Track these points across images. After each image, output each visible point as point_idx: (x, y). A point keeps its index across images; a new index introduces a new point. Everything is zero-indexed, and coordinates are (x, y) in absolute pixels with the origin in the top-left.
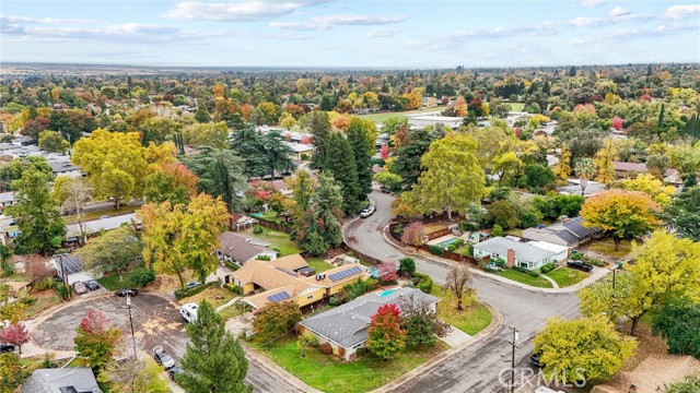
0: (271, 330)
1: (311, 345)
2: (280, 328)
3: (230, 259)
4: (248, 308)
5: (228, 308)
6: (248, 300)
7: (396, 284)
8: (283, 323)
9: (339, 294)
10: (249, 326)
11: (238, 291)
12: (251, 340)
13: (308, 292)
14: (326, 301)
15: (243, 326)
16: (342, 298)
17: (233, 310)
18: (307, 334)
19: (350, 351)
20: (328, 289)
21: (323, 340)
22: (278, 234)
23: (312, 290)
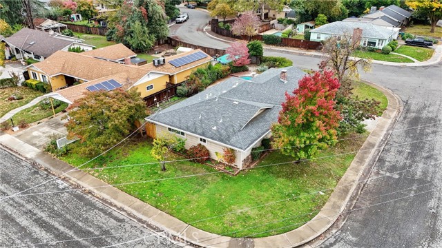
0: (99, 134)
1: (174, 151)
2: (116, 128)
3: (32, 56)
4: (59, 106)
5: (28, 110)
6: (58, 96)
7: (247, 70)
8: (120, 121)
9: (189, 82)
10: (62, 131)
11: (43, 88)
12: (67, 153)
13: (146, 80)
14: (171, 91)
15: (53, 132)
16: (193, 86)
17: (37, 112)
18: (160, 134)
19: (243, 154)
20: (171, 77)
21: (192, 141)
22: (91, 36)
23: (153, 77)
